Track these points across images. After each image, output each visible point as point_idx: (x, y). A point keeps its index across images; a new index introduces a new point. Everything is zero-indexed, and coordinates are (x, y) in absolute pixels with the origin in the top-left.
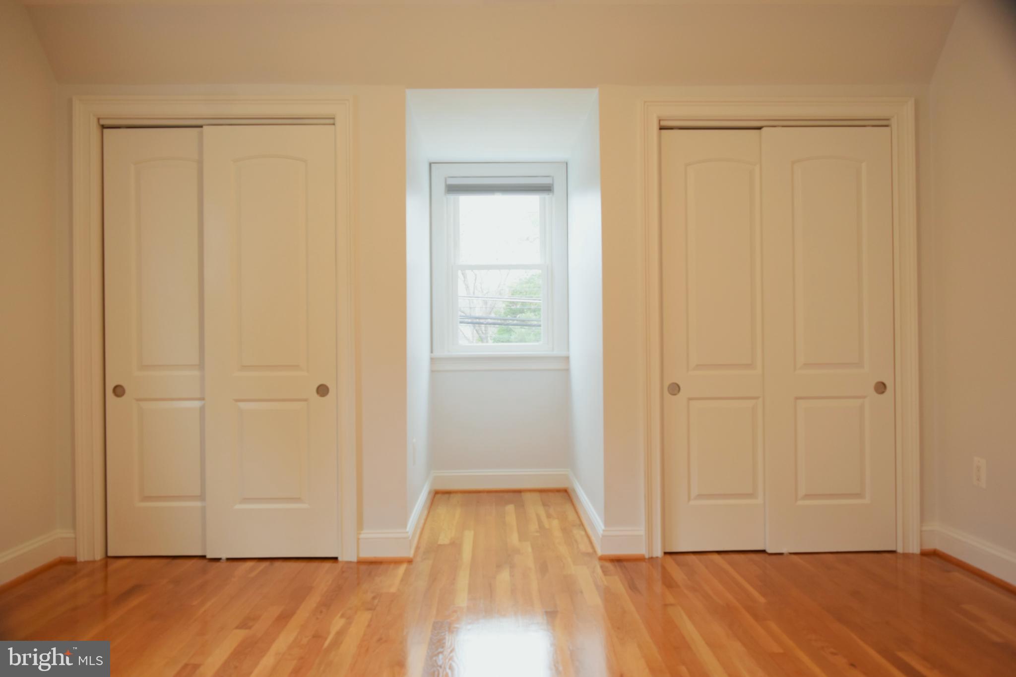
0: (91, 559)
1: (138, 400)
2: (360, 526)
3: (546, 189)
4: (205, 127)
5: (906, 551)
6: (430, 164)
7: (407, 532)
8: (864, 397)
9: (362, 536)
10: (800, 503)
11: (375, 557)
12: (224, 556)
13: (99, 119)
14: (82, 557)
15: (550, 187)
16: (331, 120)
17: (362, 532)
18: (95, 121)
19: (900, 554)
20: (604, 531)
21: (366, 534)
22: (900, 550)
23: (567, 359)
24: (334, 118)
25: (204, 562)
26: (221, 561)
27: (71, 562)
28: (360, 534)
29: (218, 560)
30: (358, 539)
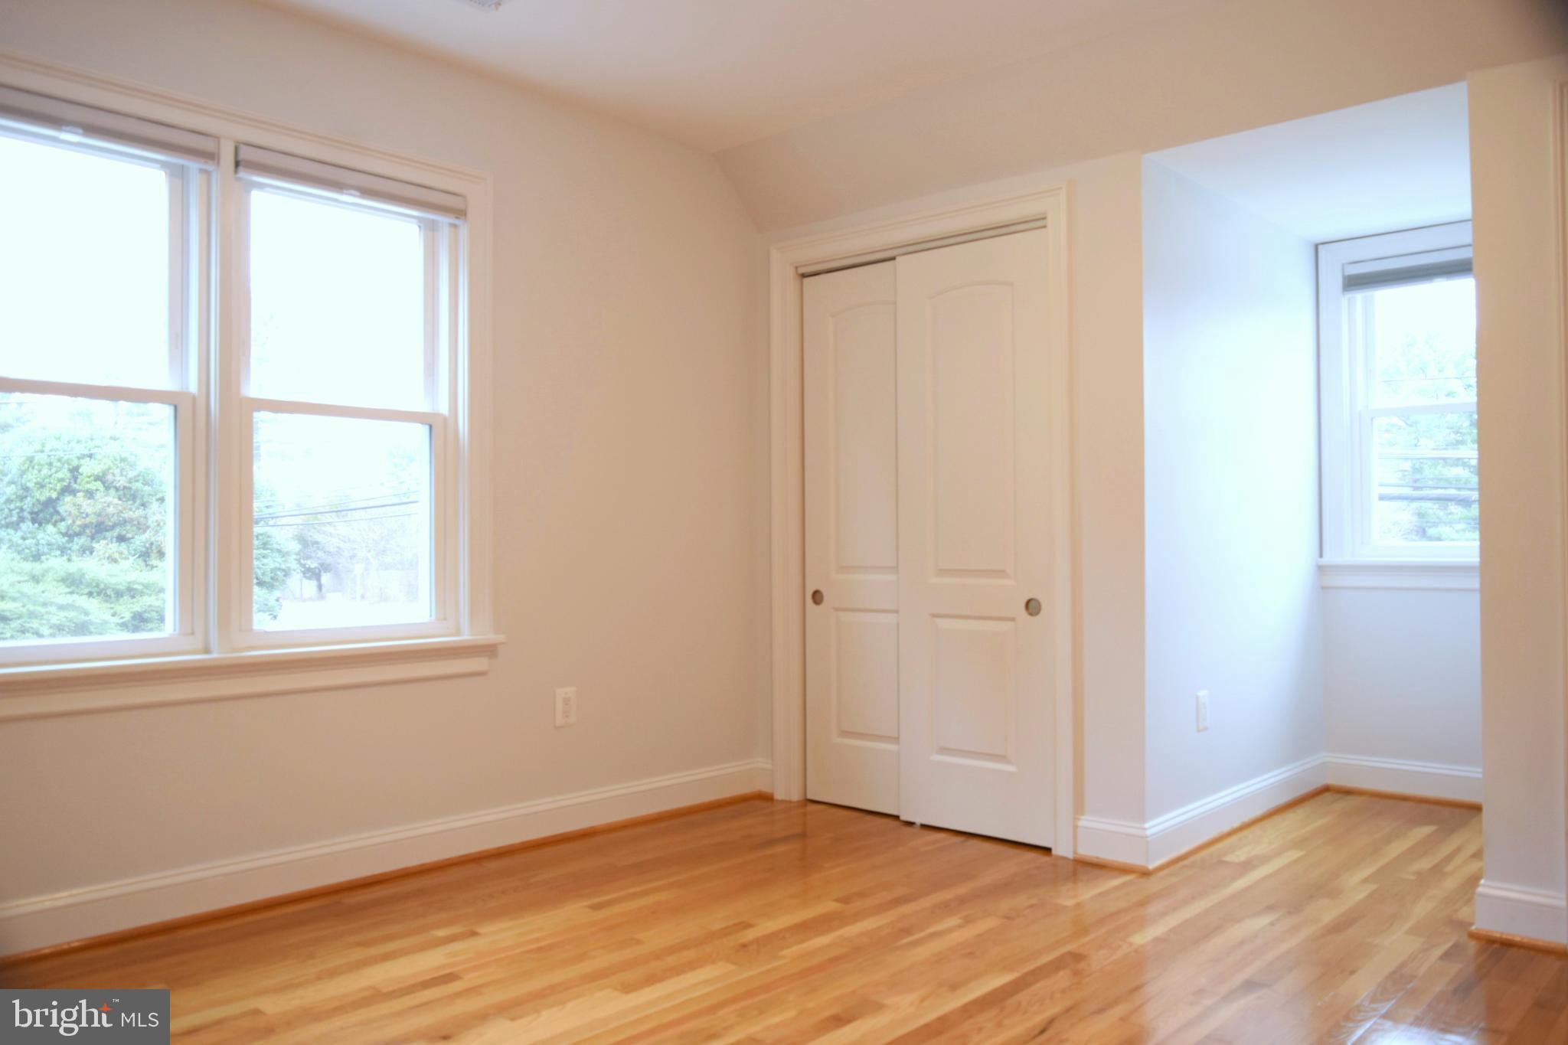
0: (787, 799)
1: (836, 609)
2: (1079, 808)
4: (898, 259)
6: (1316, 246)
7: (1146, 829)
9: (1081, 823)
11: (1097, 858)
12: (919, 820)
13: (796, 268)
14: (779, 795)
16: (1038, 222)
17: (1083, 817)
18: (793, 270)
21: (1085, 821)
24: (1044, 218)
25: (896, 823)
26: (915, 826)
27: (766, 798)
28: (1079, 819)
29: (910, 824)
30: (1076, 827)
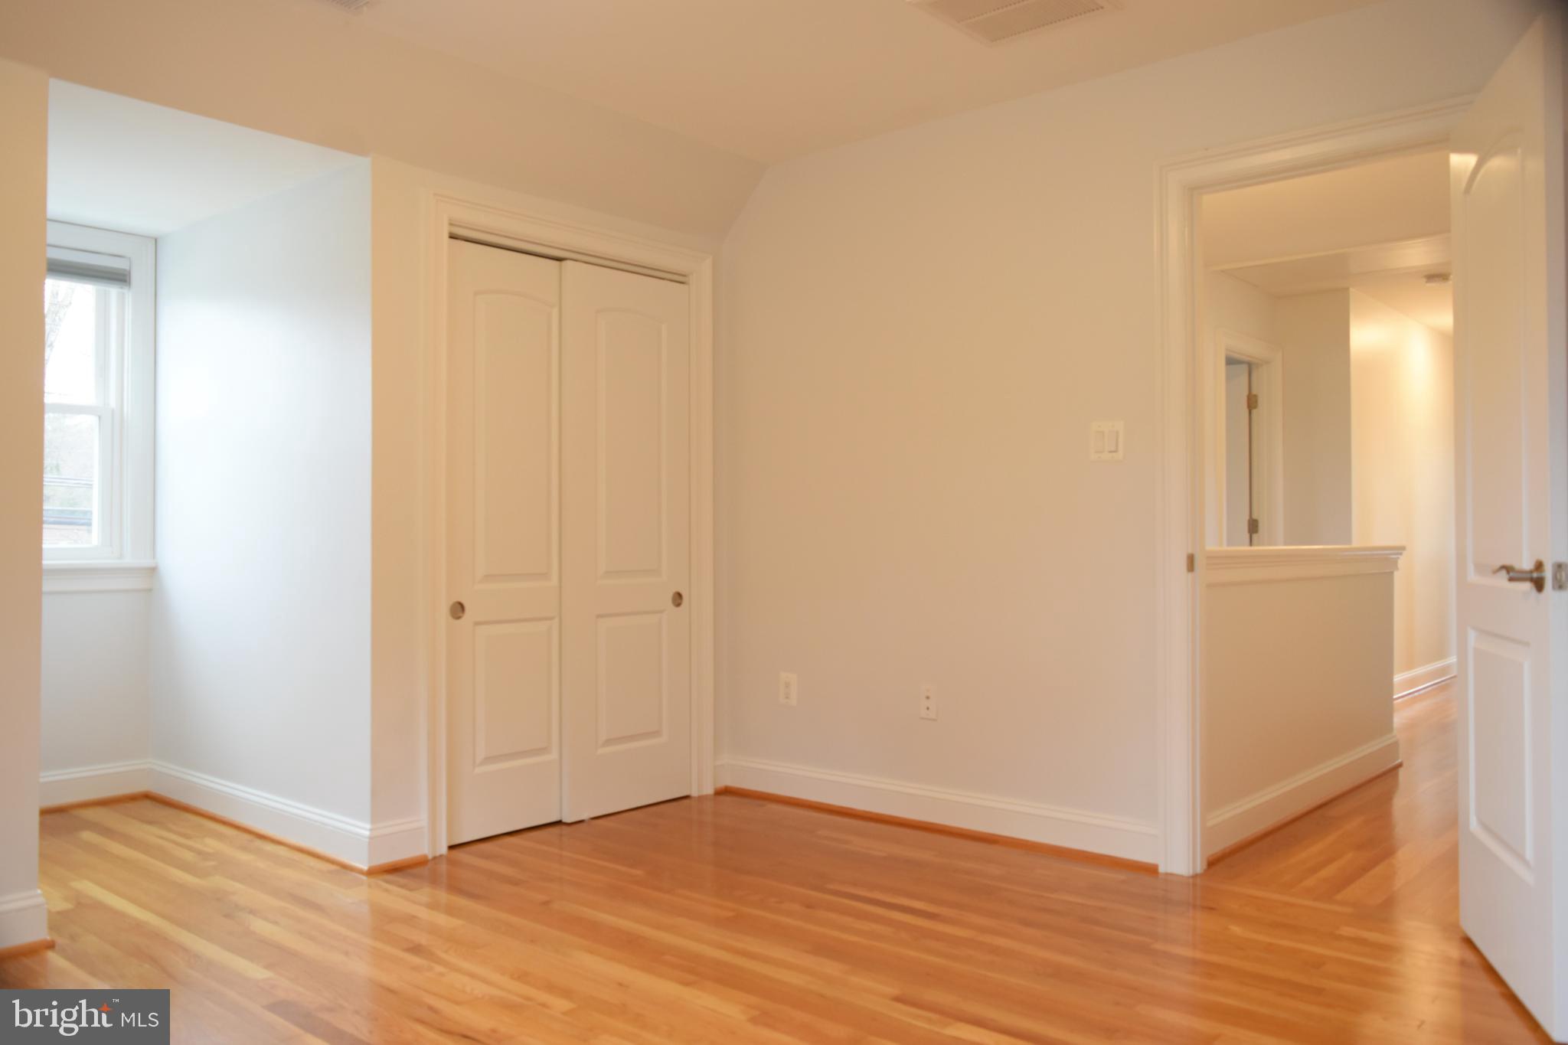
3: (119, 278)
5: (701, 794)
8: (661, 612)
10: (601, 751)
15: (124, 275)
19: (695, 797)
20: (371, 830)
22: (694, 793)
23: (153, 571)
